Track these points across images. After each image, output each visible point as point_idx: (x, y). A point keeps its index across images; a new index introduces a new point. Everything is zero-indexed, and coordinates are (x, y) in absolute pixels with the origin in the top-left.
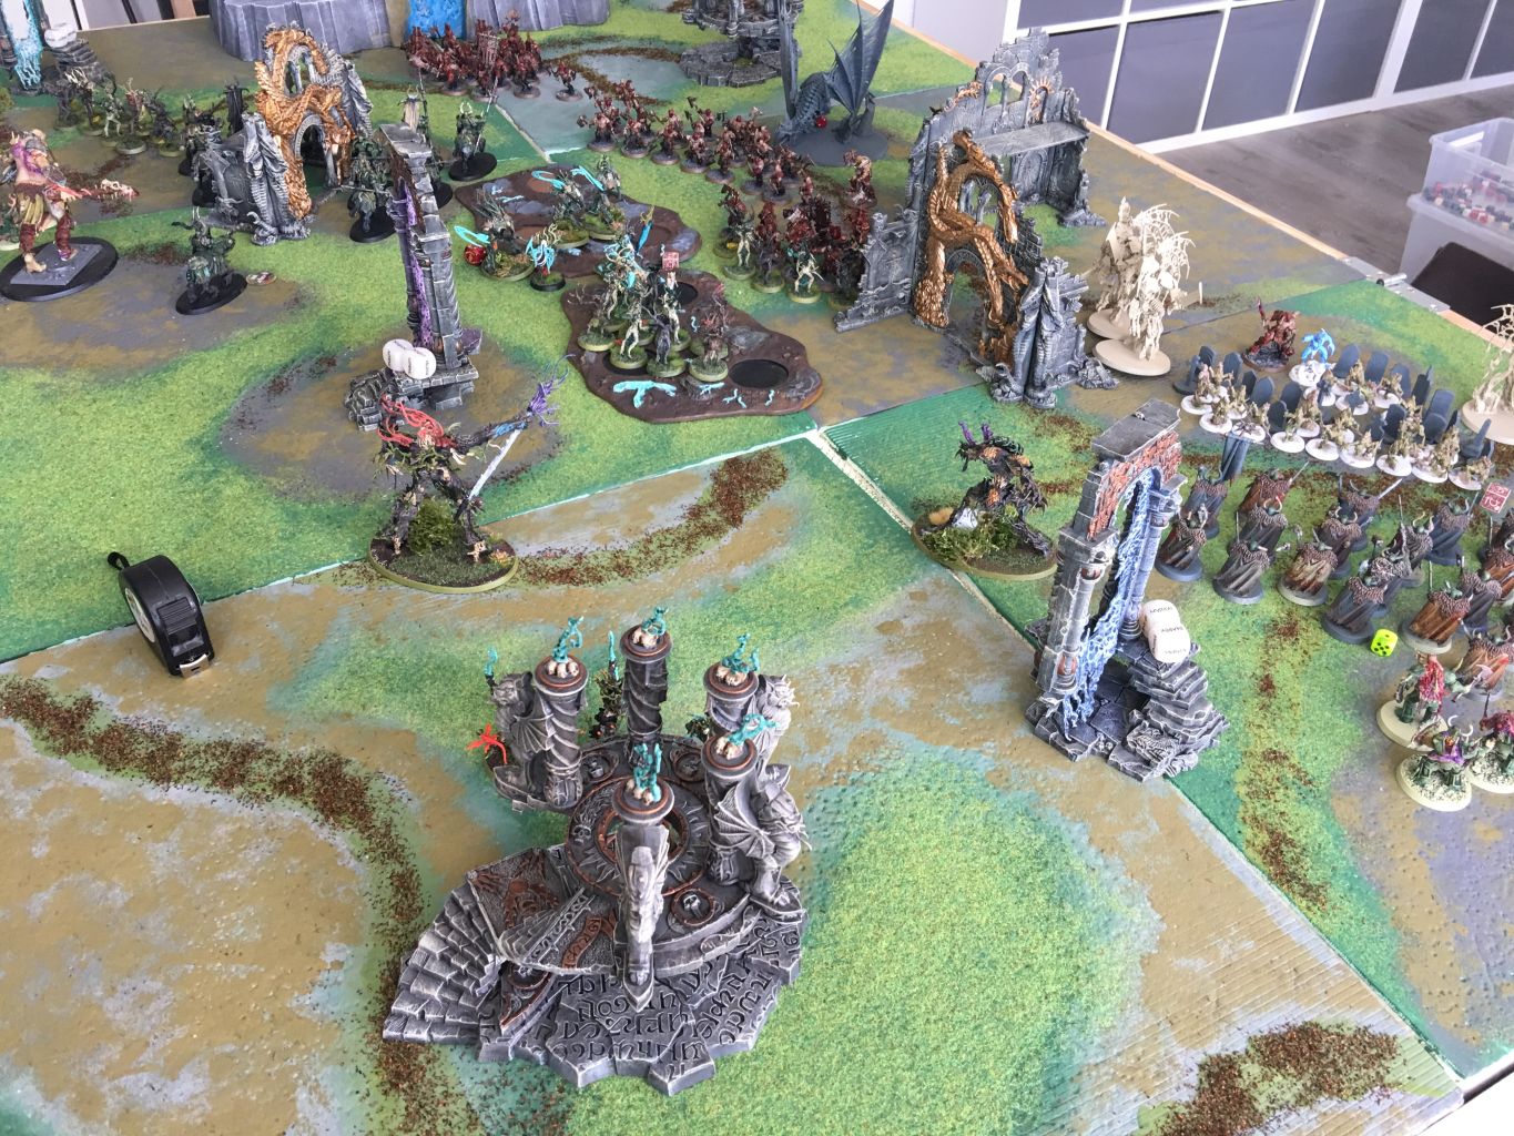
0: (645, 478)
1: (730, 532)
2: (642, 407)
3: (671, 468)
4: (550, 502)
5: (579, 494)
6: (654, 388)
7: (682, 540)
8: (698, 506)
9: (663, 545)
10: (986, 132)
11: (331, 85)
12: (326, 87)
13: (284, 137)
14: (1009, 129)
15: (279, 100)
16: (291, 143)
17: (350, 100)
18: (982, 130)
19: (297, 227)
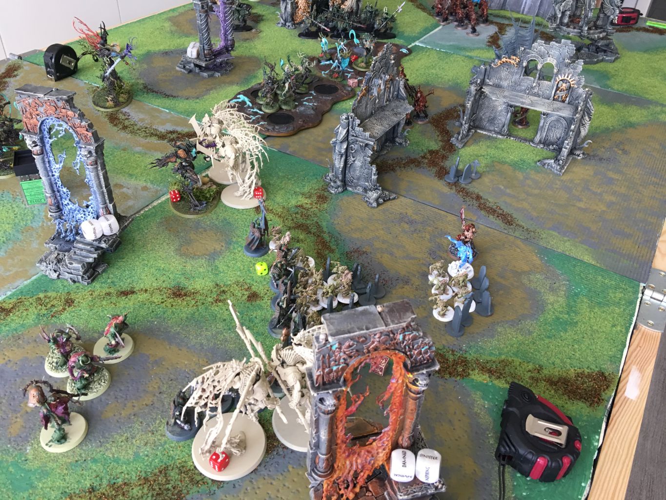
4: (157, 106)
6: (245, 102)
7: (152, 133)
8: (177, 132)
9: (145, 131)
10: (521, 91)
14: (539, 95)
18: (519, 88)
19: (290, 24)
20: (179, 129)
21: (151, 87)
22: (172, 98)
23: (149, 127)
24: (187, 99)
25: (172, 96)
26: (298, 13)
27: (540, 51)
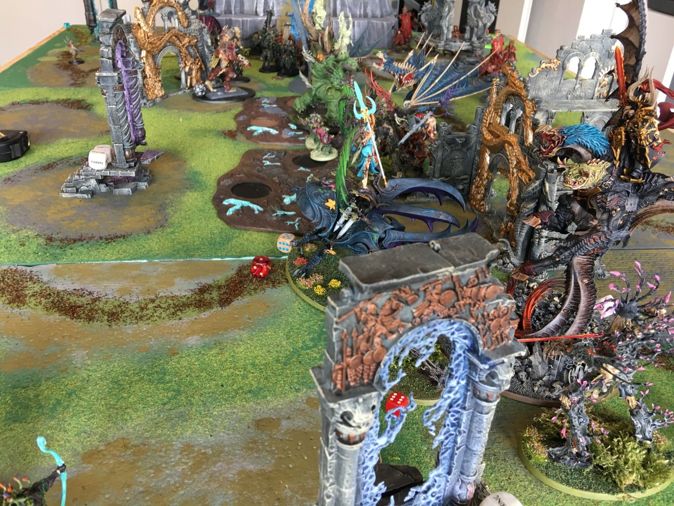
0: (193, 259)
1: (215, 309)
2: (230, 216)
3: (215, 257)
4: (117, 259)
5: (140, 259)
6: (249, 207)
7: (176, 306)
8: (210, 286)
9: (159, 306)
10: (562, 97)
11: (190, 34)
12: (186, 34)
13: (148, 52)
14: (581, 98)
15: (147, 30)
16: (154, 57)
17: (203, 46)
18: (559, 95)
19: (145, 101)
20: (207, 280)
21: (60, 236)
22: (121, 239)
23: (153, 297)
24: (149, 232)
25: (117, 237)
26: (148, 85)
27: (582, 48)
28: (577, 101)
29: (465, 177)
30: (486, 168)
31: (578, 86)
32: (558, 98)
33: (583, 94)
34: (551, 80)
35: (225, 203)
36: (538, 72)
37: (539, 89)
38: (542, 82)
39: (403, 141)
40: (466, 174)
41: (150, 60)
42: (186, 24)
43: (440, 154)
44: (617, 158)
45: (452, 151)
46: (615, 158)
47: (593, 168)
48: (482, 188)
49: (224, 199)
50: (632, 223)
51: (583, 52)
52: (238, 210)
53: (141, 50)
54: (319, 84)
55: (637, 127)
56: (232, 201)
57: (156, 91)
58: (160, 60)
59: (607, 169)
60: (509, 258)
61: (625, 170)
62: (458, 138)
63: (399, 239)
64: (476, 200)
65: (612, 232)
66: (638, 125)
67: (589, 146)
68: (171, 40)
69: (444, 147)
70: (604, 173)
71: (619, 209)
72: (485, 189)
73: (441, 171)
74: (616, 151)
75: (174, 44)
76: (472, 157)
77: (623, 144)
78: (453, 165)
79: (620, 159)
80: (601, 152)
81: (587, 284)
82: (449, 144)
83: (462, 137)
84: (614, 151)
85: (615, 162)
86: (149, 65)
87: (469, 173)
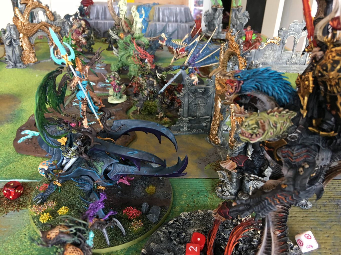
10: (283, 63)
11: (55, 25)
12: (53, 25)
13: (24, 35)
14: (296, 64)
15: (23, 21)
16: (29, 38)
17: (65, 33)
18: (281, 62)
19: (21, 64)
26: (25, 55)
27: (296, 29)
28: (293, 66)
29: (207, 117)
30: (219, 111)
31: (294, 56)
32: (280, 64)
33: (297, 62)
34: (275, 51)
35: (23, 133)
36: (265, 46)
37: (266, 58)
38: (268, 53)
39: (162, 90)
40: (208, 115)
41: (26, 40)
42: (52, 19)
43: (186, 100)
44: (305, 107)
45: (196, 98)
46: (302, 107)
47: (275, 118)
48: (216, 126)
49: (23, 130)
50: (325, 176)
51: (297, 32)
52: (28, 139)
53: (20, 33)
54: (123, 53)
55: (326, 70)
56: (27, 132)
57: (31, 59)
58: (33, 40)
59: (293, 120)
60: (226, 187)
61: (314, 122)
62: (199, 88)
63: (123, 172)
64: (213, 135)
65: (299, 193)
66: (327, 68)
67: (270, 93)
68: (41, 28)
69: (189, 95)
70: (288, 124)
71: (307, 166)
72: (218, 127)
73: (188, 112)
74: (304, 99)
75: (43, 31)
76: (211, 102)
77: (311, 91)
78: (198, 108)
79: (307, 108)
80: (285, 99)
81: (279, 237)
82: (193, 93)
83: (202, 88)
84: (301, 99)
85: (302, 111)
86: (25, 42)
87: (210, 114)
